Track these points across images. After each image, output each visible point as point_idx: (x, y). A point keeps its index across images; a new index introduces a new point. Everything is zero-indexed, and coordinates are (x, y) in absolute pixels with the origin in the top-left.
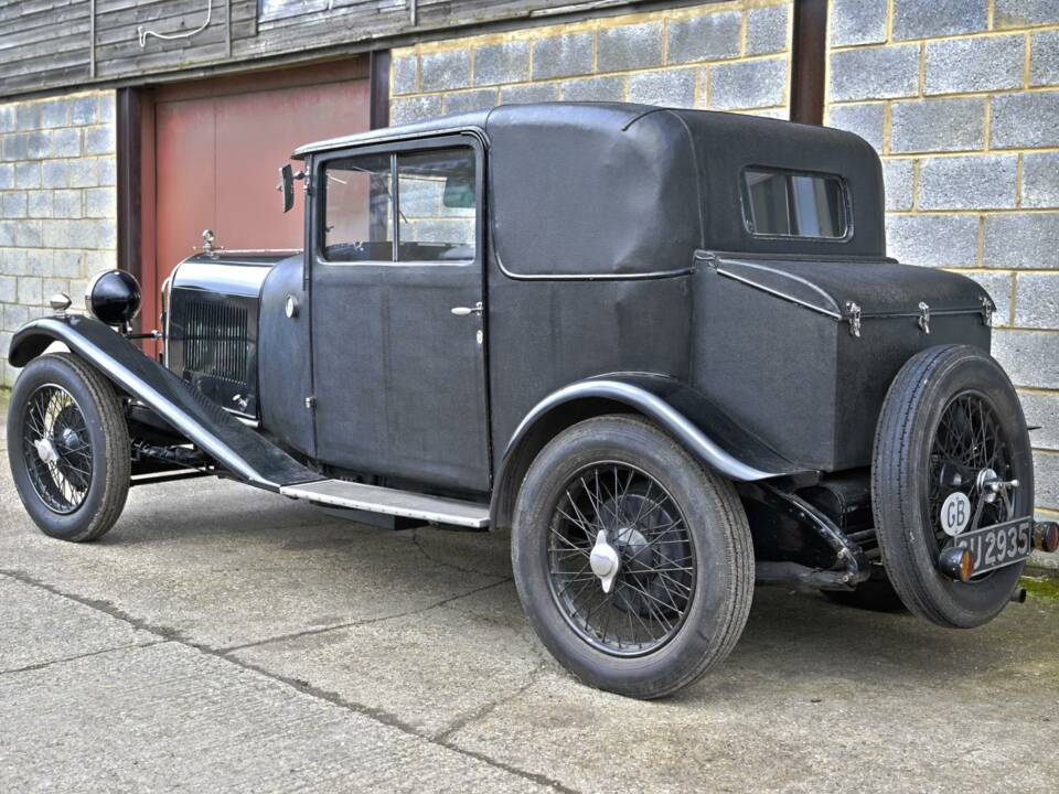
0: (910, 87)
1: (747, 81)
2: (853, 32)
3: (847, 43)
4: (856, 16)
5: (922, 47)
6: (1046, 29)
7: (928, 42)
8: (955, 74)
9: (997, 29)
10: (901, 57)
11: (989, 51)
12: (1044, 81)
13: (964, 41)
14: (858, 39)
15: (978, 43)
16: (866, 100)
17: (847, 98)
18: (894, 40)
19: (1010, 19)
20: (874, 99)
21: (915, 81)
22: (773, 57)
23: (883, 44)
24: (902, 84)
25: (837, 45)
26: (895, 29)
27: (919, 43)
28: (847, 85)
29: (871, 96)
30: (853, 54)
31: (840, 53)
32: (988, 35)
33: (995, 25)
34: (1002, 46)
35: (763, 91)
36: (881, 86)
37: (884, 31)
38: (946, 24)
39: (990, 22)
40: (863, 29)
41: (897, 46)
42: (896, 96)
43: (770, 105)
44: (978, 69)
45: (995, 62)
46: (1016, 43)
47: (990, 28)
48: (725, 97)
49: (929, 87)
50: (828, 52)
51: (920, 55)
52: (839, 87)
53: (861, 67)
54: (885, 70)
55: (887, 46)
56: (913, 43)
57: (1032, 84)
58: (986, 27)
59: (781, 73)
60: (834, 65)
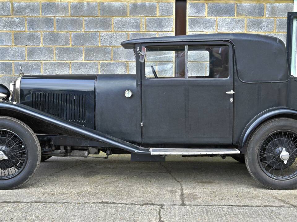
0: (213, 29)
1: (159, 24)
2: (195, 13)
3: (193, 16)
4: (196, 9)
5: (217, 19)
6: (251, 18)
7: (218, 18)
8: (226, 27)
9: (237, 16)
10: (210, 21)
11: (236, 22)
12: (250, 31)
13: (229, 19)
14: (197, 15)
15: (233, 19)
16: (200, 32)
17: (194, 31)
18: (208, 16)
19: (241, 15)
20: (202, 32)
21: (215, 28)
22: (169, 17)
23: (205, 17)
24: (211, 28)
25: (190, 16)
26: (208, 13)
27: (215, 18)
28: (194, 27)
29: (201, 31)
30: (195, 19)
31: (191, 18)
32: (235, 18)
33: (237, 15)
34: (239, 21)
35: (166, 27)
36: (204, 28)
37: (205, 14)
38: (223, 14)
39: (236, 14)
40: (198, 12)
41: (209, 18)
42: (209, 31)
43: (168, 31)
44: (232, 26)
45: (237, 25)
46: (243, 20)
47: (236, 16)
48: (152, 27)
49: (219, 30)
50: (187, 18)
51: (216, 21)
52: (191, 27)
53: (198, 23)
54: (206, 24)
55: (206, 18)
56: (214, 18)
57: (247, 31)
58: (235, 16)
59: (172, 22)
60: (189, 21)
